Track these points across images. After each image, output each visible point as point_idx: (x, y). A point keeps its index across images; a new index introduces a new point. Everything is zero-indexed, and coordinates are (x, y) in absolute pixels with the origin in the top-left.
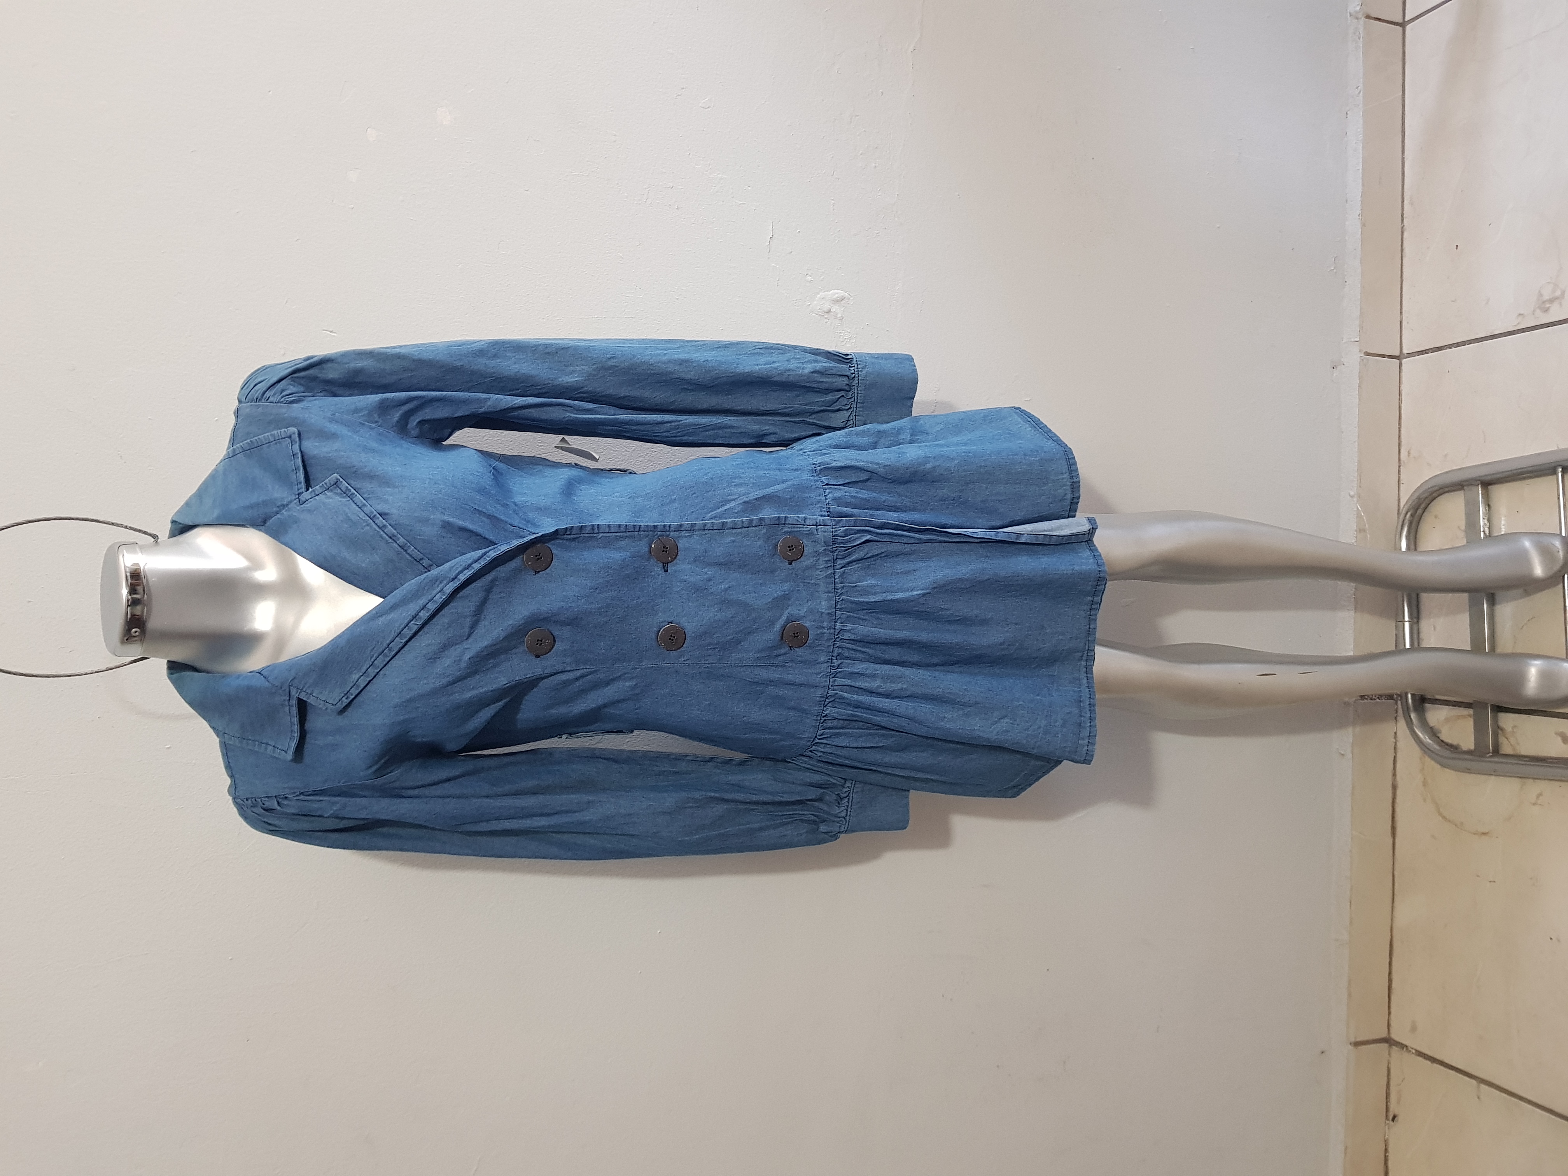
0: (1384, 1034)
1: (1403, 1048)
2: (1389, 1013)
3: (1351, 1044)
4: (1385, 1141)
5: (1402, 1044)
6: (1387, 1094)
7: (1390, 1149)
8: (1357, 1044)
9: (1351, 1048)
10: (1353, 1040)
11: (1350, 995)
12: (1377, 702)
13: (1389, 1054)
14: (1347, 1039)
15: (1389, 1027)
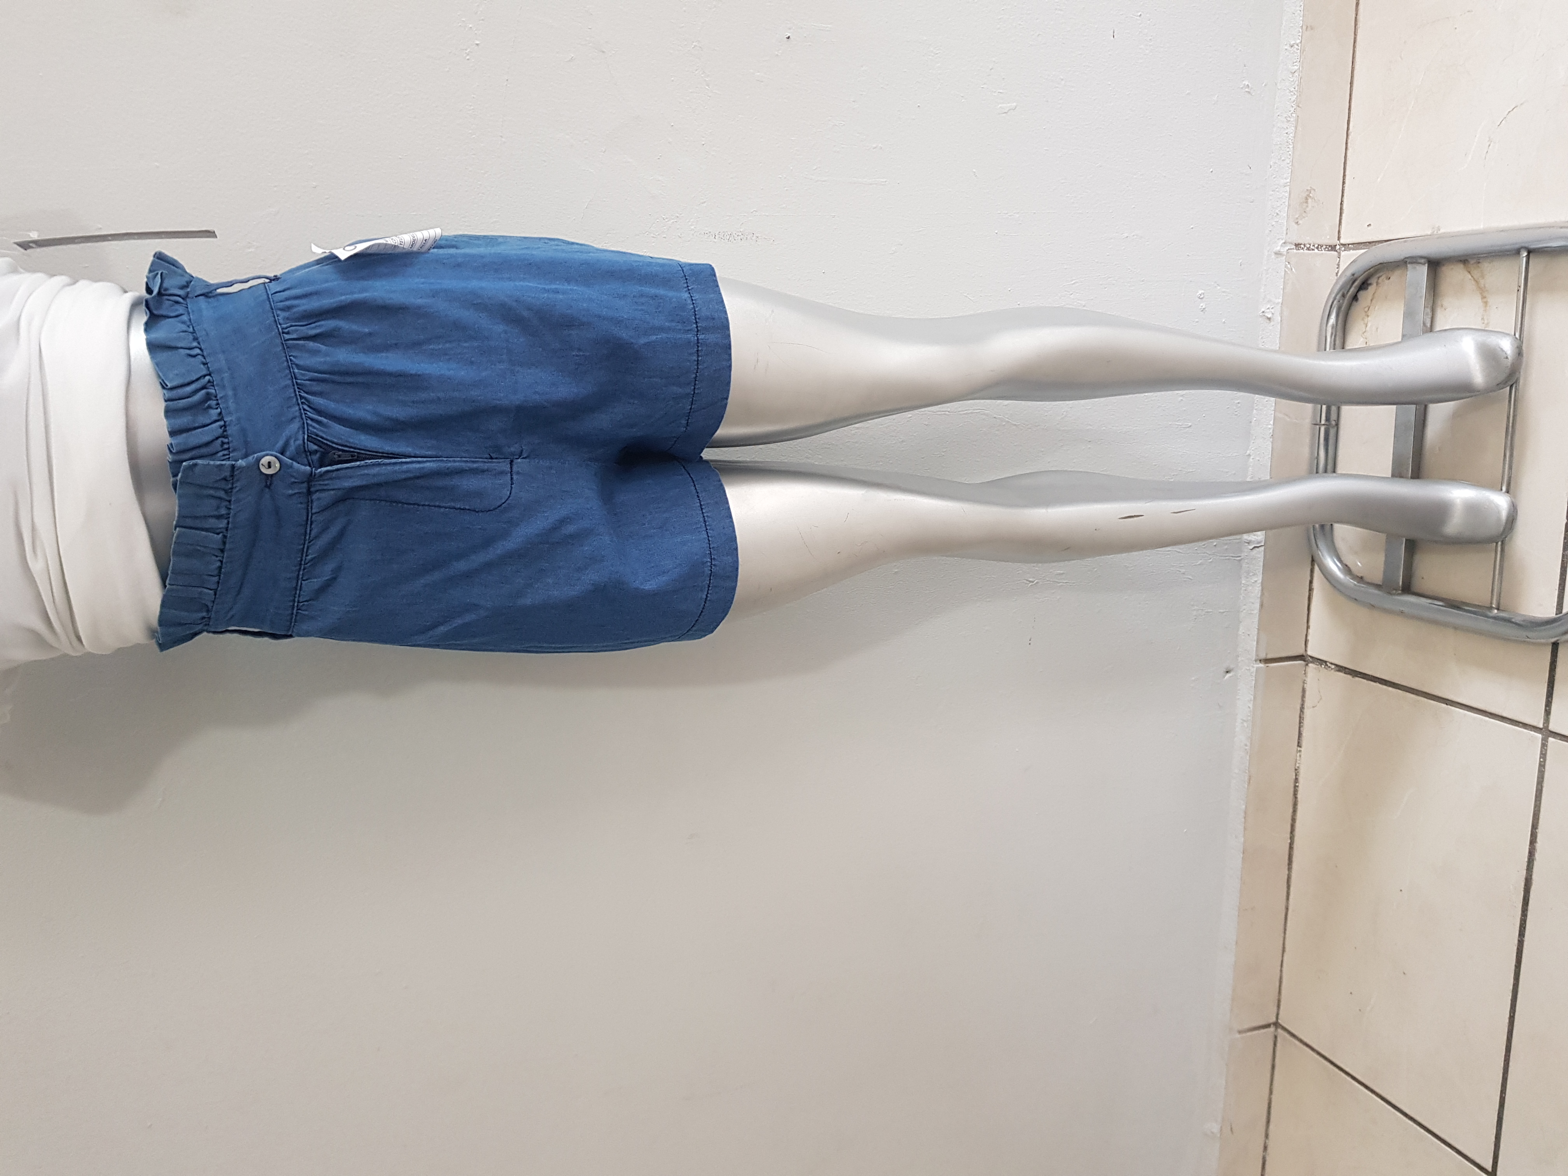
0: (1301, 651)
4: (1296, 770)
5: (1321, 660)
6: (1300, 717)
7: (1301, 779)
8: (1267, 661)
9: (1262, 665)
10: (1263, 656)
11: (1262, 605)
13: (1305, 674)
14: (1257, 655)
15: (1306, 641)
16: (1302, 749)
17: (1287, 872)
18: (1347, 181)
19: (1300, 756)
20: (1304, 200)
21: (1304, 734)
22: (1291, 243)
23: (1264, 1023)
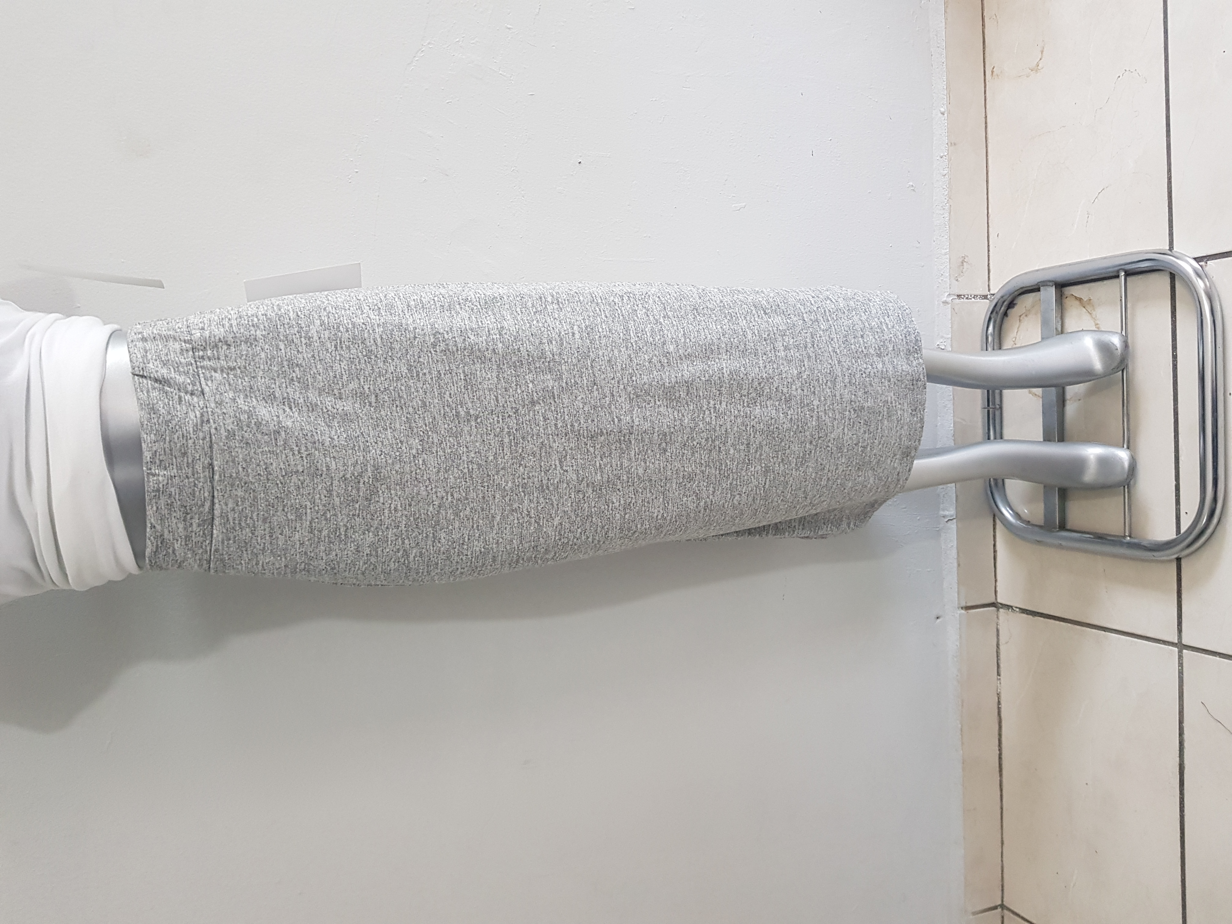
0: (992, 600)
1: (1009, 609)
2: (996, 581)
3: (962, 608)
4: (998, 694)
5: (1008, 606)
6: (997, 652)
7: (1002, 702)
8: (968, 608)
9: (963, 611)
10: (963, 604)
11: (959, 565)
12: (974, 302)
13: (998, 618)
14: (959, 604)
15: (996, 592)
16: (1001, 678)
17: (999, 779)
18: (991, 250)
19: (1000, 683)
20: (961, 264)
21: (1002, 665)
22: (954, 295)
23: (992, 905)
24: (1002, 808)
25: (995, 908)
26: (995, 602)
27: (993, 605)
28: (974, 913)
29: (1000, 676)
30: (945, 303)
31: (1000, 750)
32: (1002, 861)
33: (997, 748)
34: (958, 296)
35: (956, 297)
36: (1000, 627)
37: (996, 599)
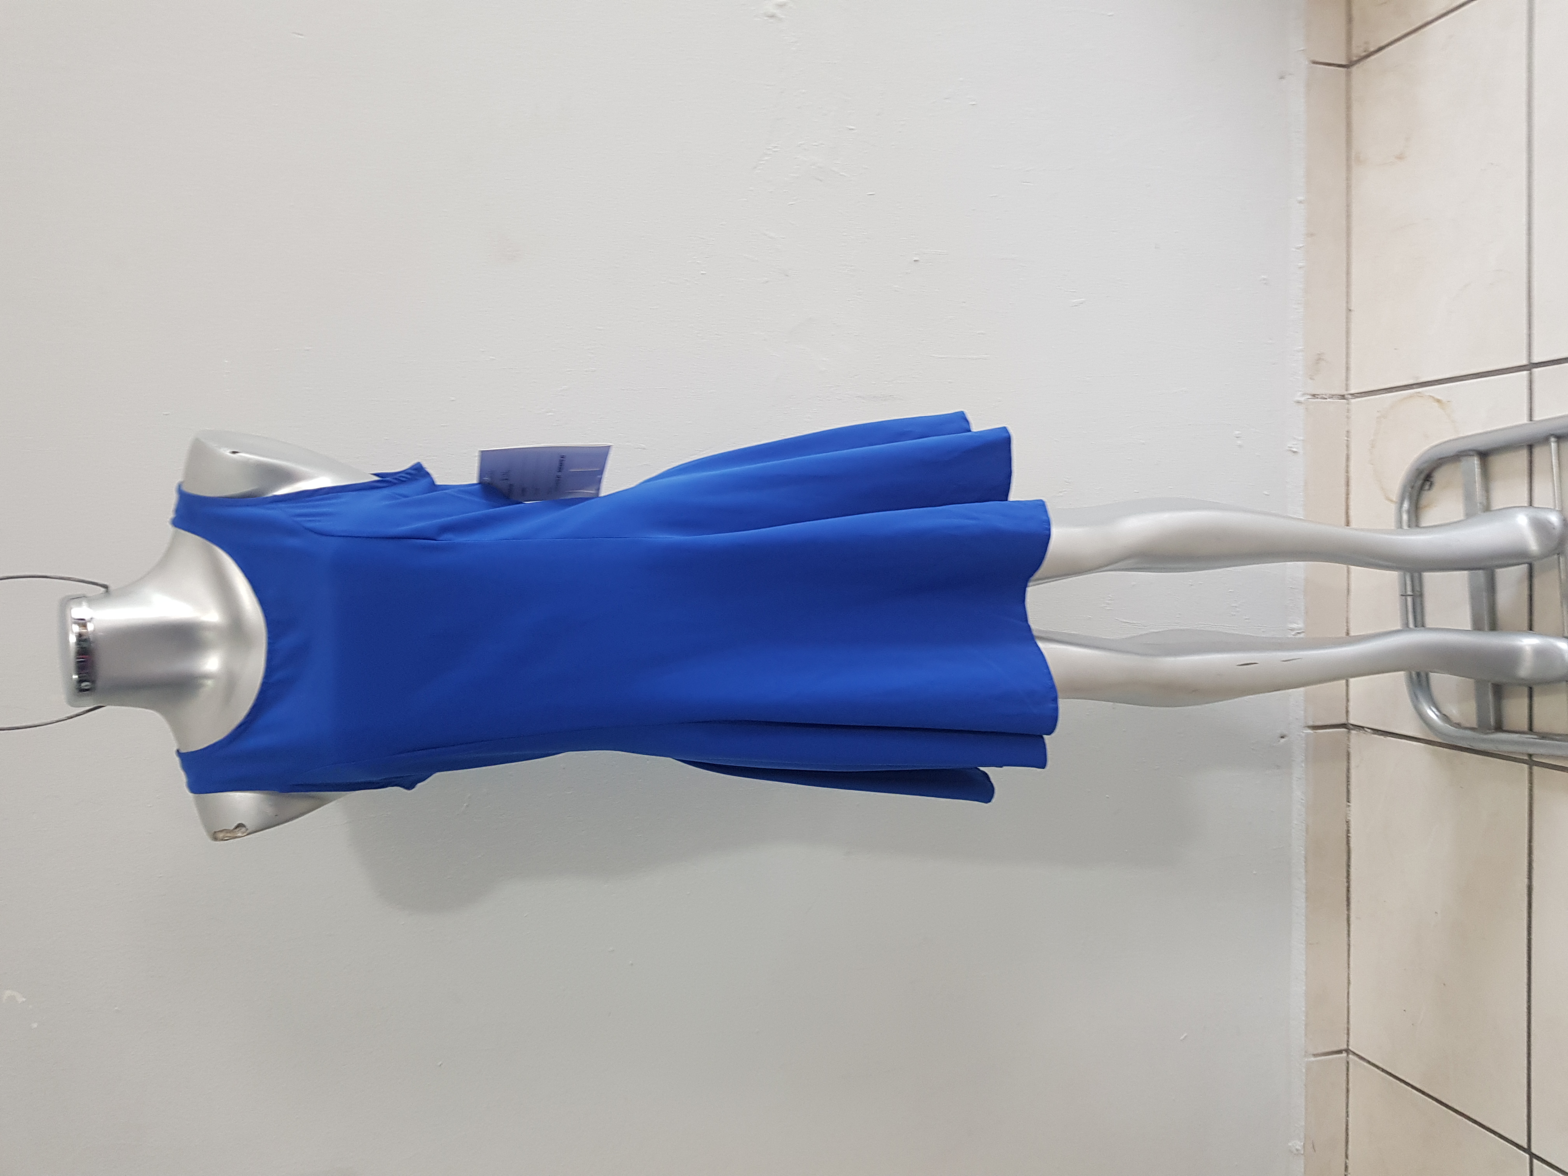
0: (1343, 721)
2: (1348, 701)
4: (1347, 822)
6: (1347, 778)
7: (1352, 830)
8: (1315, 728)
9: (1310, 731)
10: (1311, 723)
12: (1329, 401)
13: (1349, 739)
14: (1306, 722)
15: (1347, 712)
16: (1351, 804)
17: (1346, 913)
18: (1350, 346)
19: (1350, 810)
20: (1317, 362)
21: (1352, 791)
22: (1308, 394)
23: (1335, 1049)
24: (1349, 945)
25: (1340, 1052)
26: (1346, 723)
27: (1343, 726)
28: (1315, 1055)
29: (1349, 802)
30: (1298, 402)
31: (1348, 882)
32: (1348, 1002)
33: (1345, 880)
34: (1314, 395)
35: (1310, 397)
36: (1352, 751)
37: (1347, 720)
